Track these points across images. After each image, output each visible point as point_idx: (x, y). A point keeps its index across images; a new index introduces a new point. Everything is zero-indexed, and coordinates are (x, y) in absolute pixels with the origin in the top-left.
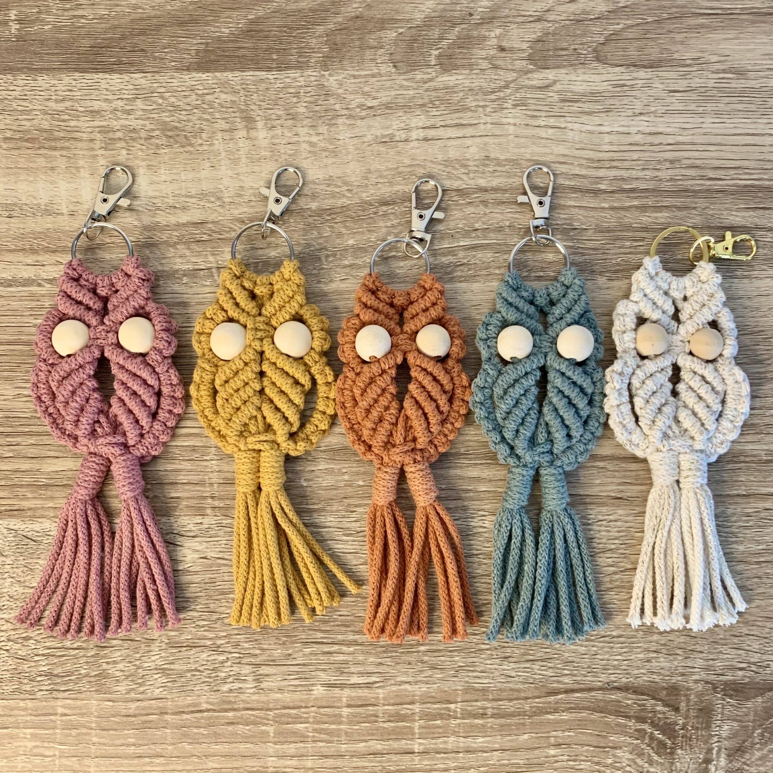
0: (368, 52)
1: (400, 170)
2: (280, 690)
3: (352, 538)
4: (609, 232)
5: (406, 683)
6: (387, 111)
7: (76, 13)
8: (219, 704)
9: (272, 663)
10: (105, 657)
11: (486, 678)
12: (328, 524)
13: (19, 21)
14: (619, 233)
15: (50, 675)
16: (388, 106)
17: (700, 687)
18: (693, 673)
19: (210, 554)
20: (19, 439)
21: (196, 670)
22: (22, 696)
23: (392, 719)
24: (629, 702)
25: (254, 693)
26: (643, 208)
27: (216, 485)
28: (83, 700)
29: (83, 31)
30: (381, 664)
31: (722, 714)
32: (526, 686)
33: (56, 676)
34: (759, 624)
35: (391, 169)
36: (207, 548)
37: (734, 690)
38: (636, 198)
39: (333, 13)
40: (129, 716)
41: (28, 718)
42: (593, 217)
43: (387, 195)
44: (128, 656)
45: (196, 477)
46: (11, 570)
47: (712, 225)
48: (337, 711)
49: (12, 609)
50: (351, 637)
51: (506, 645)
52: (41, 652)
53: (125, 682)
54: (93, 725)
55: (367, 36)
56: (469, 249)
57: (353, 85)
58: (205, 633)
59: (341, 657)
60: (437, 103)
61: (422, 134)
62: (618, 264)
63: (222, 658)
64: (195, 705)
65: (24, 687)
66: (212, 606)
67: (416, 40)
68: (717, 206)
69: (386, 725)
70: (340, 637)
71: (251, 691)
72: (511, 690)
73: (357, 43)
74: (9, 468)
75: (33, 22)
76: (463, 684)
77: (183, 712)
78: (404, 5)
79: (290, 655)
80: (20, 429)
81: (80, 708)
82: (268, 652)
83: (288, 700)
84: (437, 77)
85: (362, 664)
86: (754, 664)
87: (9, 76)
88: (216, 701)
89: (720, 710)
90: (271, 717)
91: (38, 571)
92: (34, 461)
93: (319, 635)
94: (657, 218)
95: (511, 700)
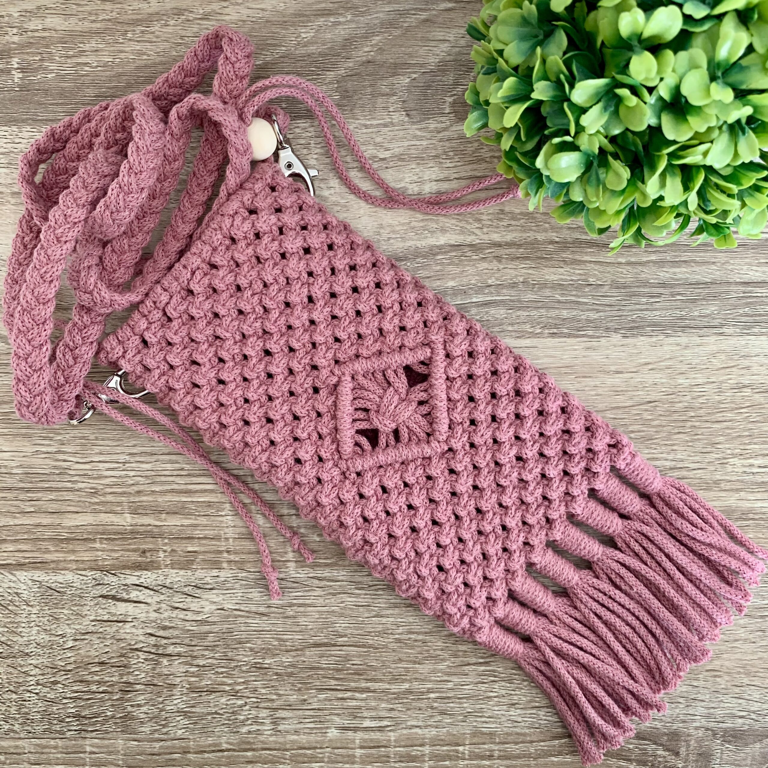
0: (380, 100)
1: (413, 224)
2: (296, 732)
3: (364, 592)
4: (625, 288)
5: (417, 727)
6: (400, 163)
7: (80, 60)
8: (239, 744)
9: (289, 707)
10: (128, 700)
11: (493, 723)
12: (341, 578)
13: (22, 70)
14: (636, 289)
15: (78, 716)
16: (400, 158)
17: (701, 733)
18: (694, 721)
19: (226, 606)
20: (40, 495)
21: (216, 713)
22: (53, 736)
23: (402, 759)
24: (631, 746)
25: (271, 735)
26: (661, 263)
27: (231, 540)
28: (110, 739)
29: (87, 80)
30: (392, 709)
31: (721, 758)
32: (532, 730)
33: (83, 717)
34: (761, 675)
35: (403, 224)
36: (224, 600)
37: (733, 737)
38: (654, 252)
39: (343, 58)
40: (154, 755)
41: (59, 756)
42: (609, 272)
43: (400, 250)
44: (152, 699)
45: (212, 532)
46: (37, 619)
47: (731, 280)
48: (350, 752)
49: (39, 655)
50: (363, 685)
51: (513, 692)
52: (68, 696)
53: (150, 724)
54: (120, 762)
55: (379, 82)
56: (482, 305)
57: (364, 136)
58: (224, 679)
59: (354, 703)
60: (451, 154)
61: (435, 187)
62: (633, 321)
63: (240, 702)
64: (215, 745)
65: (54, 728)
66: (230, 654)
67: (430, 86)
68: (737, 261)
69: (397, 765)
70: (353, 684)
71: (269, 733)
72: (518, 734)
73: (369, 90)
74: (31, 523)
75: (36, 70)
76: (471, 728)
77: (205, 752)
78: (417, 48)
79: (305, 700)
80: (39, 485)
81: (107, 746)
82: (284, 697)
83: (304, 741)
84: (451, 126)
85: (375, 709)
86: (754, 712)
87: (14, 128)
88: (235, 741)
89: (719, 755)
90: (287, 757)
91: (62, 620)
92: (55, 516)
93: (333, 682)
94: (674, 273)
95: (516, 743)
